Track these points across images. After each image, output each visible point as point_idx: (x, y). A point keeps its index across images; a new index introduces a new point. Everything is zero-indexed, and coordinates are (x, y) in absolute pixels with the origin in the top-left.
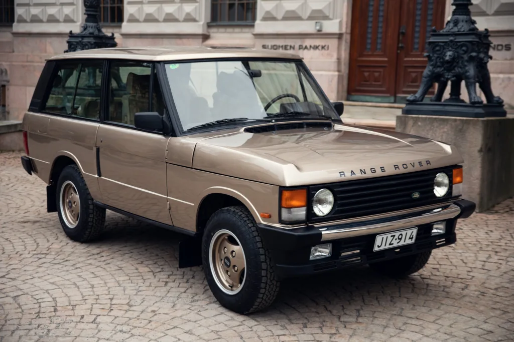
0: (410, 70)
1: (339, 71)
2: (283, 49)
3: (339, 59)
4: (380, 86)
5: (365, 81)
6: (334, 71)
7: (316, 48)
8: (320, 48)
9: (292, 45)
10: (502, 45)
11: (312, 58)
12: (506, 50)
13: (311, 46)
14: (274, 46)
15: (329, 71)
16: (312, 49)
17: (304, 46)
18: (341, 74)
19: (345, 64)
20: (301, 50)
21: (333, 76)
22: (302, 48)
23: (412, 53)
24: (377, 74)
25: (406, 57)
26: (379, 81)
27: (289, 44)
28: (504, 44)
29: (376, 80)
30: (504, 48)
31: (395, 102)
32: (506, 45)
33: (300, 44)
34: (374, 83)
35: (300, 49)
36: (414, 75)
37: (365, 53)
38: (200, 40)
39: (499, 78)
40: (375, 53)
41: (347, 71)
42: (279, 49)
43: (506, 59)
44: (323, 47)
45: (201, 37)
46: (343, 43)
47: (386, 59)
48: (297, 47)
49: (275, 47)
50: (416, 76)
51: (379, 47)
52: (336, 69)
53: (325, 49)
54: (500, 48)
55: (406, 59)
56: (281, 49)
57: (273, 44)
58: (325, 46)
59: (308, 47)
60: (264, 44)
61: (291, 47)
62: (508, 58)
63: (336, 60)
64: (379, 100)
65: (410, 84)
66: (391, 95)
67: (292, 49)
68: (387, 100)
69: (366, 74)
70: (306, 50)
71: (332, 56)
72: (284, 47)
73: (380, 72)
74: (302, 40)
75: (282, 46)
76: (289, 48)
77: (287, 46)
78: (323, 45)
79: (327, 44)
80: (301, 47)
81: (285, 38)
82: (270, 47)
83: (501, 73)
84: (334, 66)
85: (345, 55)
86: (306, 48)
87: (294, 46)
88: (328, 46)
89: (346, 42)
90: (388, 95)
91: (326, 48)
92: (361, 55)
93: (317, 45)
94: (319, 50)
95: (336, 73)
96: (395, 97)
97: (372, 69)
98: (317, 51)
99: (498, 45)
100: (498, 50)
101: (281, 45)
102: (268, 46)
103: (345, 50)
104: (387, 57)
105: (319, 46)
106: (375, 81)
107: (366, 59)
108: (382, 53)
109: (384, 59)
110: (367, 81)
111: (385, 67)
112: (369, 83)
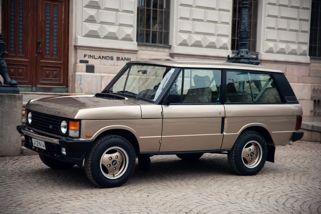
0: (44, 69)
4: (23, 79)
5: (11, 76)
10: (109, 57)
12: (111, 60)
23: (45, 57)
24: (20, 71)
25: (42, 60)
26: (21, 76)
28: (110, 56)
29: (20, 75)
30: (110, 59)
32: (111, 57)
34: (17, 77)
36: (48, 72)
37: (9, 55)
39: (110, 76)
40: (18, 55)
43: (111, 65)
47: (27, 60)
50: (49, 73)
51: (21, 50)
54: (108, 58)
55: (41, 61)
62: (113, 65)
64: (23, 89)
65: (45, 78)
66: (33, 86)
69: (12, 70)
73: (23, 69)
83: (110, 73)
90: (31, 86)
96: (36, 87)
97: (16, 67)
99: (107, 57)
100: (107, 59)
107: (11, 59)
108: (23, 56)
109: (25, 60)
110: (13, 76)
111: (27, 65)
112: (14, 77)
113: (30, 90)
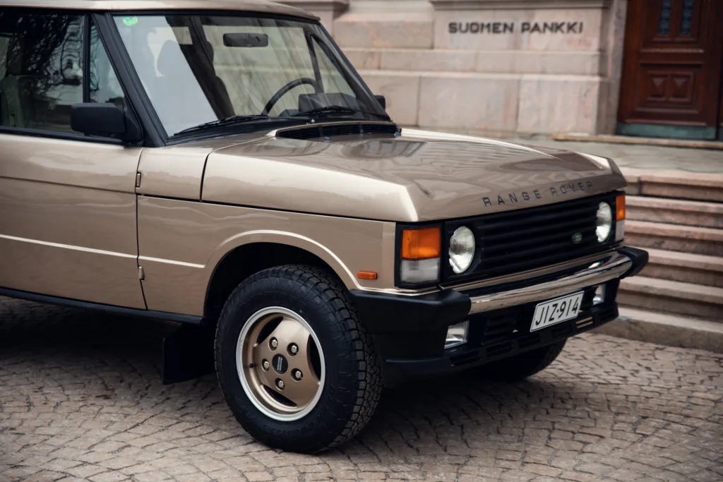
1: (602, 74)
2: (489, 31)
3: (602, 50)
4: (687, 106)
5: (654, 96)
6: (593, 75)
7: (556, 27)
8: (565, 28)
9: (509, 24)
11: (547, 49)
13: (545, 25)
14: (473, 24)
15: (584, 74)
16: (548, 32)
17: (532, 25)
18: (606, 80)
19: (614, 61)
20: (526, 33)
21: (590, 83)
22: (528, 29)
24: (679, 81)
26: (683, 96)
27: (503, 21)
29: (679, 93)
31: (717, 139)
33: (525, 20)
34: (672, 99)
35: (523, 30)
37: (656, 39)
38: (330, 14)
40: (678, 39)
41: (619, 75)
42: (482, 31)
44: (571, 27)
45: (331, 8)
46: (613, 18)
47: (701, 51)
48: (518, 26)
49: (475, 28)
51: (686, 25)
52: (596, 70)
53: (575, 32)
56: (485, 30)
57: (470, 21)
58: (575, 24)
59: (541, 26)
60: (453, 21)
61: (505, 26)
63: (598, 53)
64: (683, 133)
66: (709, 124)
67: (508, 31)
68: (700, 133)
69: (658, 81)
70: (536, 34)
71: (589, 45)
72: (491, 27)
73: (688, 77)
74: (530, 12)
75: (488, 26)
76: (501, 28)
77: (499, 24)
78: (572, 22)
79: (579, 21)
80: (526, 27)
81: (495, 9)
82: (464, 28)
84: (592, 65)
85: (614, 42)
86: (536, 28)
87: (512, 25)
88: (581, 24)
89: (618, 17)
90: (703, 124)
91: (577, 27)
92: (649, 43)
93: (559, 22)
94: (562, 32)
95: (597, 79)
96: (718, 127)
97: (669, 72)
98: (559, 35)
101: (486, 23)
102: (461, 25)
103: (616, 31)
104: (701, 48)
105: (563, 24)
106: (675, 96)
107: (658, 50)
108: (691, 39)
109: (695, 51)
110: (660, 96)
111: (698, 66)
112: (663, 99)
113: (701, 137)
